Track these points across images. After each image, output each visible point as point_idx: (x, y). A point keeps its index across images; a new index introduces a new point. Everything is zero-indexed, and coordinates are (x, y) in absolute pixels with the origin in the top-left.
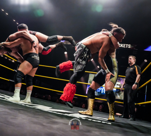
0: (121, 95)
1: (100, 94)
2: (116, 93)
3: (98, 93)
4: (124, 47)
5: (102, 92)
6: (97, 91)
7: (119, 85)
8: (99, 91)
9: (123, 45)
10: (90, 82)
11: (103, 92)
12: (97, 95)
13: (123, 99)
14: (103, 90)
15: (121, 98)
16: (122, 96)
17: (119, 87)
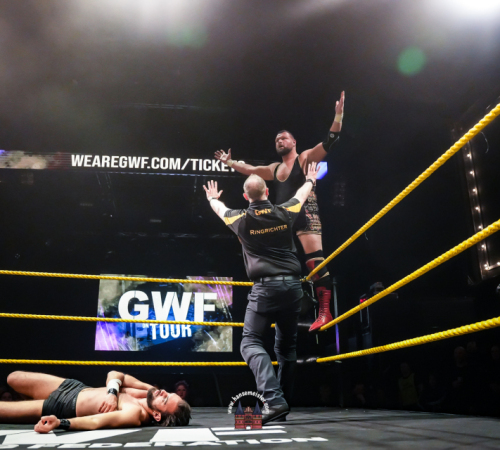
0: (222, 336)
1: (147, 346)
2: (203, 331)
3: (141, 339)
4: (223, 170)
5: (154, 337)
6: (134, 336)
7: (212, 302)
8: (144, 333)
9: (220, 165)
10: (105, 303)
11: (158, 335)
12: (137, 349)
13: (229, 348)
14: (158, 329)
15: (224, 346)
16: (225, 339)
17: (211, 308)
